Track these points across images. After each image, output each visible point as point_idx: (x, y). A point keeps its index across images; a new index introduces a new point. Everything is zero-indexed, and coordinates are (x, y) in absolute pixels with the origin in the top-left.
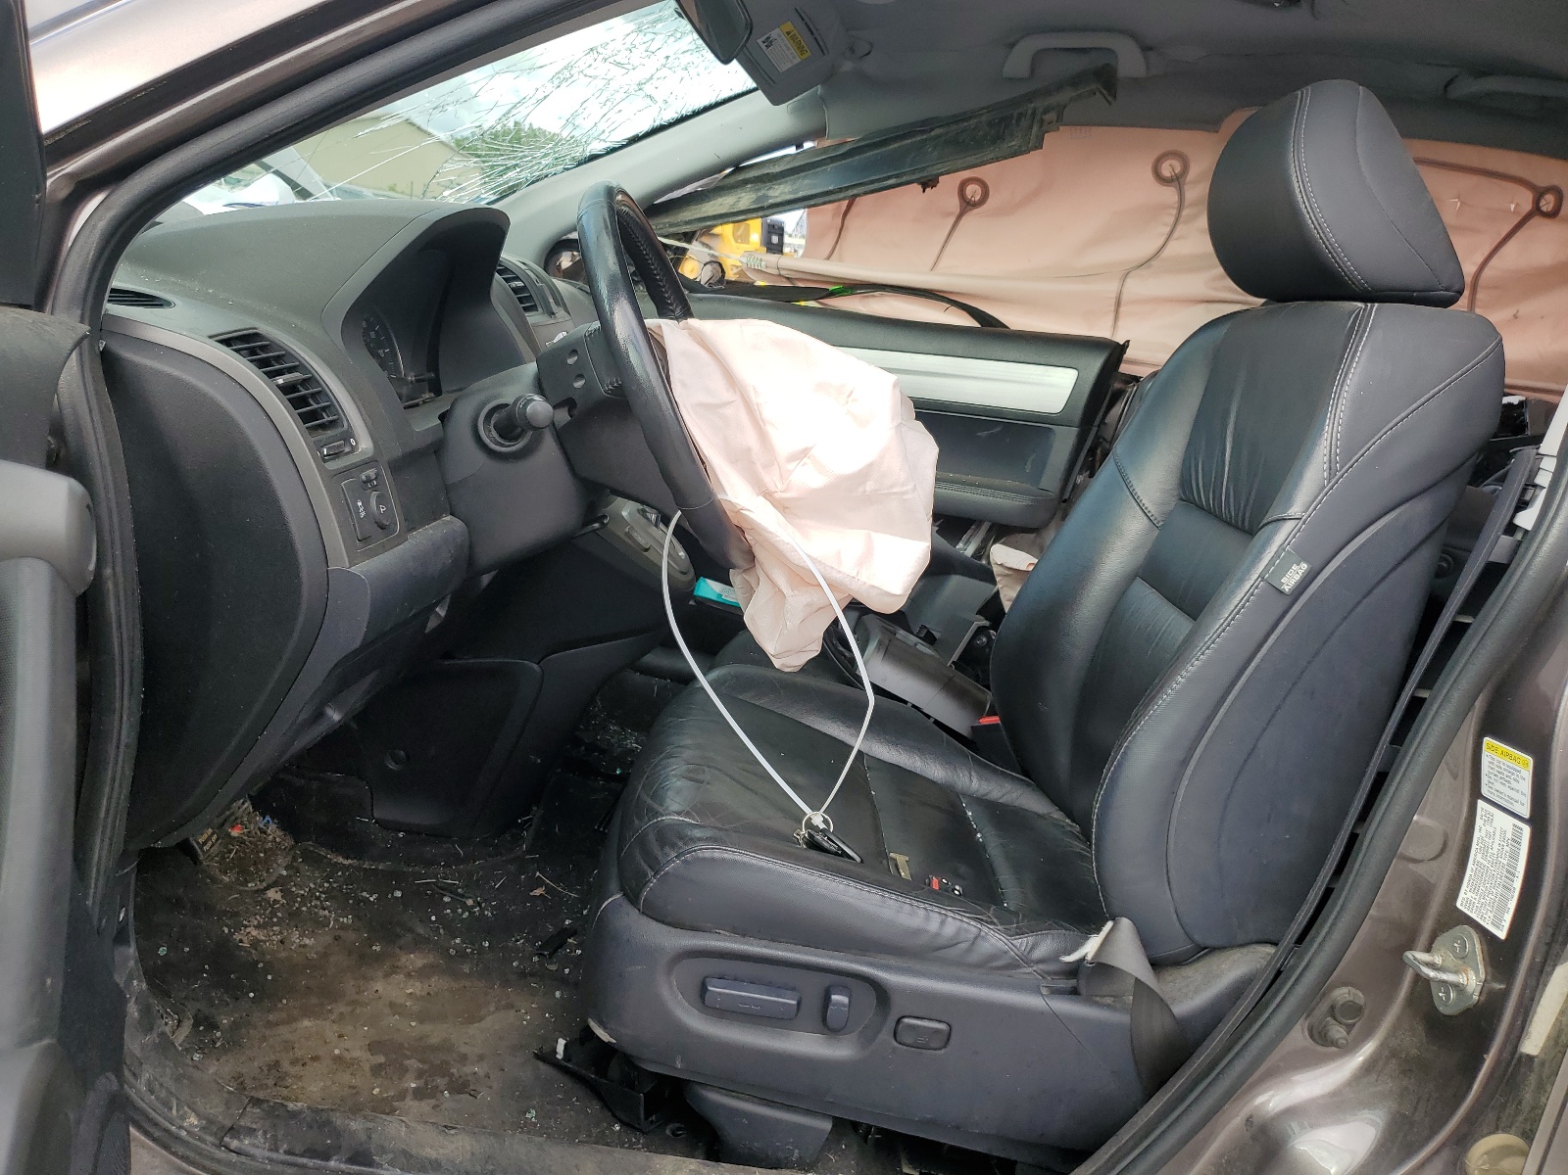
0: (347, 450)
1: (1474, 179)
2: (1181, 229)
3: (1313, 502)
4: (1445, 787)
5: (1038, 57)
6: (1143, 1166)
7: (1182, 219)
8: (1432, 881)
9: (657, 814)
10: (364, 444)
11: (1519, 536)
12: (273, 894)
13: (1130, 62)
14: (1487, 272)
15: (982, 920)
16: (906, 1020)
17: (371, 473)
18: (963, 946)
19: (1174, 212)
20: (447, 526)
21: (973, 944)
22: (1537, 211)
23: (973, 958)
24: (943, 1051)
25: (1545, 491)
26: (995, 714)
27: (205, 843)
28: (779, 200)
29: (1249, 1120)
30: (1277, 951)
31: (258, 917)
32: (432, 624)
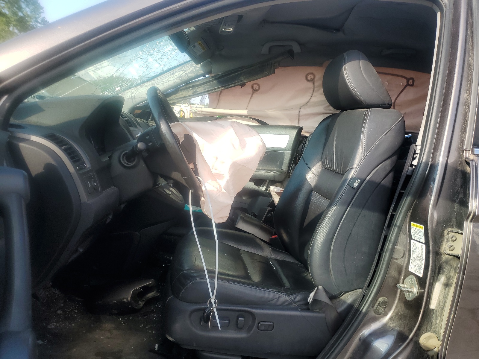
0: (84, 167)
1: (391, 77)
2: (315, 94)
3: (359, 163)
4: (403, 238)
5: (270, 49)
6: (333, 356)
7: (314, 91)
8: (402, 264)
9: (182, 271)
10: (88, 165)
11: (414, 167)
12: (59, 312)
13: (296, 48)
14: (397, 101)
15: (280, 292)
16: (261, 323)
17: (92, 174)
18: (276, 300)
19: (312, 89)
20: (112, 190)
21: (278, 299)
22: (408, 85)
23: (279, 303)
24: (272, 331)
25: (419, 154)
26: (276, 235)
27: (41, 294)
28: (200, 92)
29: (360, 339)
30: (362, 291)
31: (55, 319)
32: (108, 220)
